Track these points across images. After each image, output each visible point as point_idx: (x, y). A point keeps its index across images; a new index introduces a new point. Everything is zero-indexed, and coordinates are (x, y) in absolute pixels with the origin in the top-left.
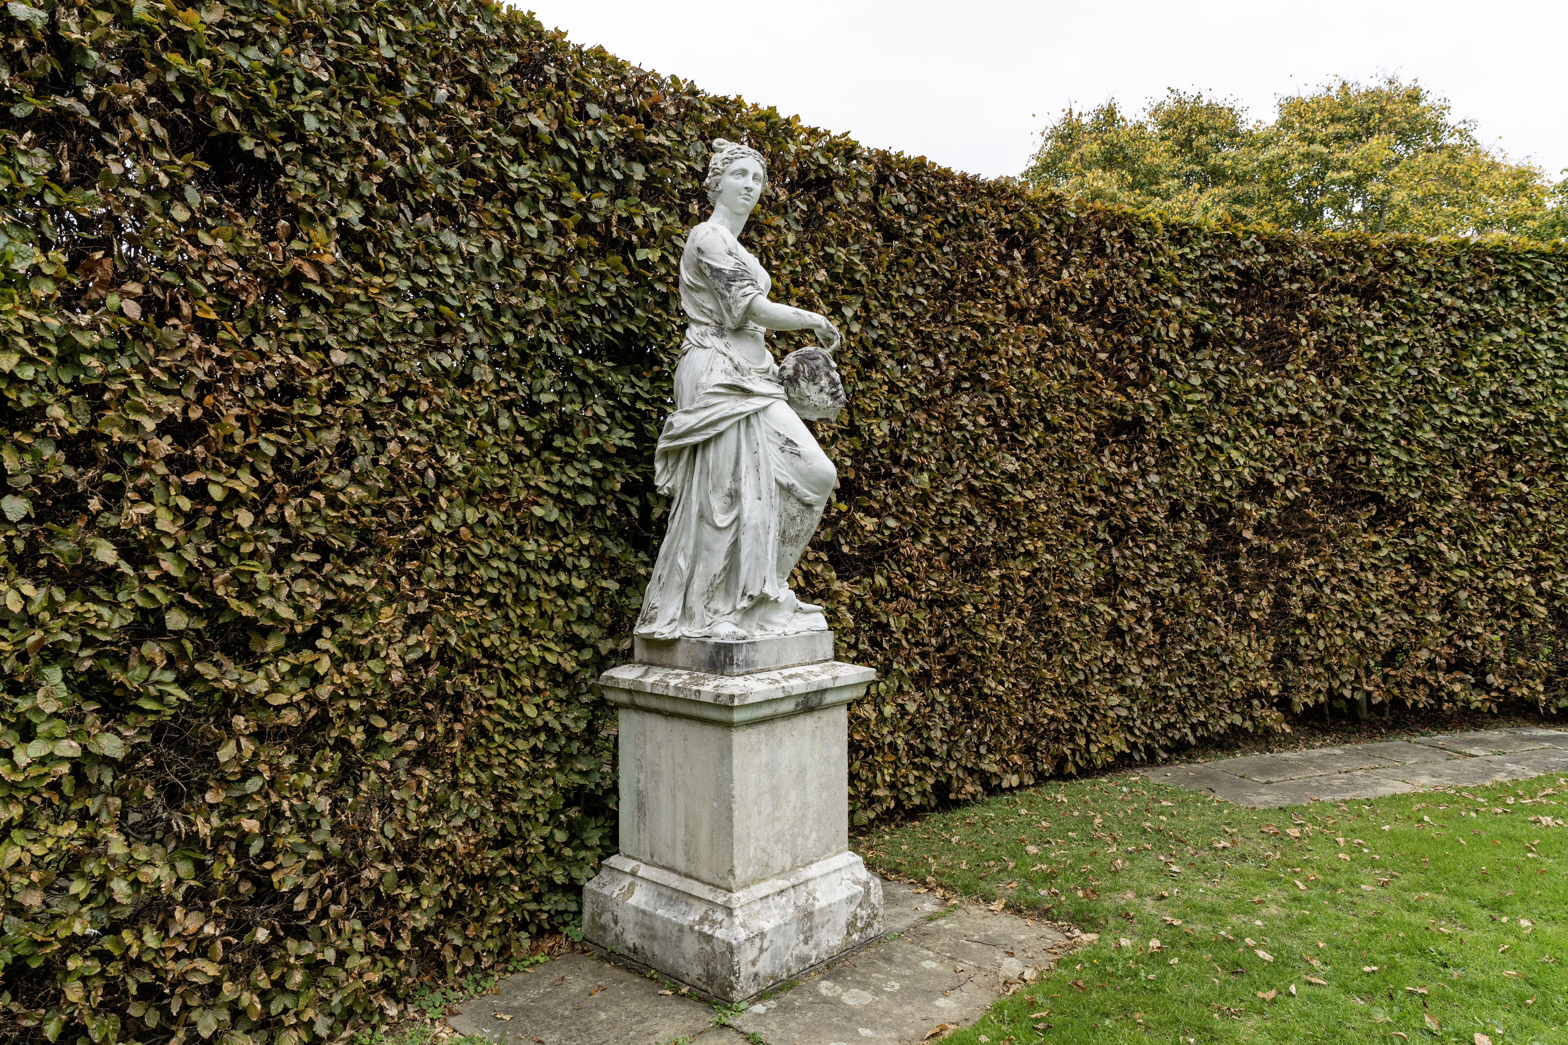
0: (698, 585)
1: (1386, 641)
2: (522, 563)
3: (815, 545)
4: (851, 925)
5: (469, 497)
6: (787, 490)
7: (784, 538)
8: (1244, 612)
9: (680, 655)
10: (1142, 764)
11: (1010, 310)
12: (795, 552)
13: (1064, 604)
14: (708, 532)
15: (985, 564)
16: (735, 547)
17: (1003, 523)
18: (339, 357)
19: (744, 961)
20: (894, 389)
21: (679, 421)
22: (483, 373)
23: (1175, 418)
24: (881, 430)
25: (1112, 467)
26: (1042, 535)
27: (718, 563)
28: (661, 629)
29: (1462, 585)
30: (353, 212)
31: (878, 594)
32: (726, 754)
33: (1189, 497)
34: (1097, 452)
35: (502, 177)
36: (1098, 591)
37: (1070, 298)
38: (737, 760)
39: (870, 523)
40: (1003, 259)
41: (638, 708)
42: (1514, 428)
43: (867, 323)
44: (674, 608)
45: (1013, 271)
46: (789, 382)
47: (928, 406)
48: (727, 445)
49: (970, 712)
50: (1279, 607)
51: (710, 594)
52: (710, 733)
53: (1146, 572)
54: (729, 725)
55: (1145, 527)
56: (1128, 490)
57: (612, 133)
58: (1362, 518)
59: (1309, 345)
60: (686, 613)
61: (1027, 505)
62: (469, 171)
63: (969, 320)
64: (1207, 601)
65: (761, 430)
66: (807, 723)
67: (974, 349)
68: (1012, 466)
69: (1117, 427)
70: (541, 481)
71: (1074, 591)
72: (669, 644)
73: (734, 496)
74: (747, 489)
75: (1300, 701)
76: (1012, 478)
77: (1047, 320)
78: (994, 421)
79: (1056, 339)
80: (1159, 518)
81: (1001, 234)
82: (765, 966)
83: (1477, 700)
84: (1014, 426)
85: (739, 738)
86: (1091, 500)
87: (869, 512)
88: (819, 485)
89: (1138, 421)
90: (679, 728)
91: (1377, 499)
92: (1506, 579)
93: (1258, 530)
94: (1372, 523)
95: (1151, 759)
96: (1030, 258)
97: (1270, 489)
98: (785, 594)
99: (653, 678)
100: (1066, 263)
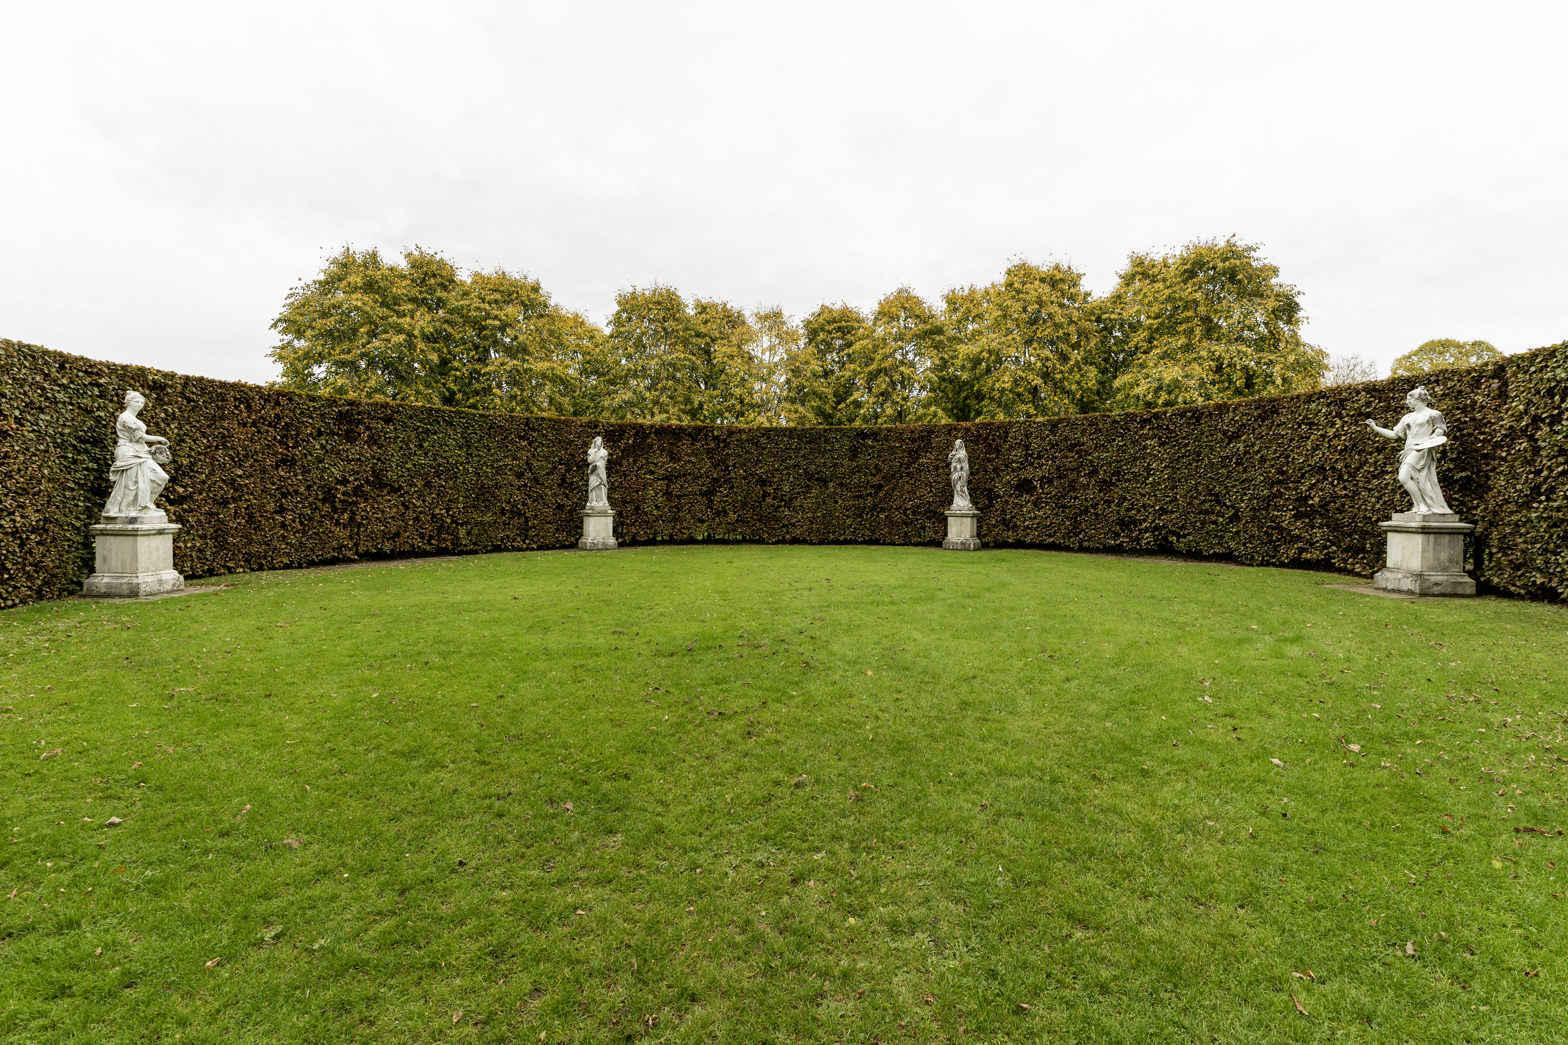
0: (124, 504)
1: (394, 530)
2: (65, 497)
3: (161, 495)
4: (174, 585)
5: (49, 480)
6: (153, 481)
7: (152, 493)
8: (338, 520)
9: (118, 521)
10: (296, 568)
11: (239, 424)
12: (156, 496)
13: (261, 516)
14: (127, 491)
15: (228, 503)
16: (136, 495)
17: (236, 490)
18: (17, 448)
19: (142, 587)
20: (190, 448)
21: (118, 463)
22: (52, 449)
23: (309, 458)
24: (185, 462)
25: (282, 473)
26: (252, 494)
27: (131, 498)
28: (112, 514)
29: (421, 512)
30: (17, 413)
31: (185, 511)
32: (136, 542)
33: (315, 483)
34: (277, 469)
35: (55, 398)
36: (276, 512)
37: (265, 419)
38: (139, 543)
39: (181, 490)
40: (236, 407)
41: (103, 535)
42: (440, 465)
43: (181, 429)
44: (116, 509)
45: (241, 411)
46: (153, 454)
47: (205, 454)
48: (134, 471)
49: (222, 547)
50: (352, 519)
51: (128, 506)
52: (130, 539)
53: (296, 507)
54: (137, 535)
55: (296, 492)
56: (289, 481)
57: (87, 381)
58: (385, 491)
59: (365, 436)
60: (120, 511)
61: (246, 485)
62: (47, 398)
63: (222, 427)
64: (322, 516)
65: (144, 466)
66: (160, 537)
67: (224, 437)
68: (240, 472)
69: (284, 461)
70: (68, 477)
71: (266, 512)
72: (115, 518)
73: (136, 482)
74: (140, 480)
75: (361, 549)
76: (240, 476)
77: (255, 426)
78: (232, 459)
79: (259, 432)
80: (302, 489)
81: (236, 399)
82: (148, 589)
83: (428, 548)
84: (240, 460)
85: (139, 538)
86: (274, 484)
87: (182, 486)
88: (164, 480)
89: (293, 459)
90: (119, 538)
91: (390, 485)
92: (437, 511)
93: (344, 494)
94: (388, 493)
95: (300, 566)
96: (248, 407)
97: (348, 482)
98: (153, 506)
99: (109, 527)
100: (263, 408)
